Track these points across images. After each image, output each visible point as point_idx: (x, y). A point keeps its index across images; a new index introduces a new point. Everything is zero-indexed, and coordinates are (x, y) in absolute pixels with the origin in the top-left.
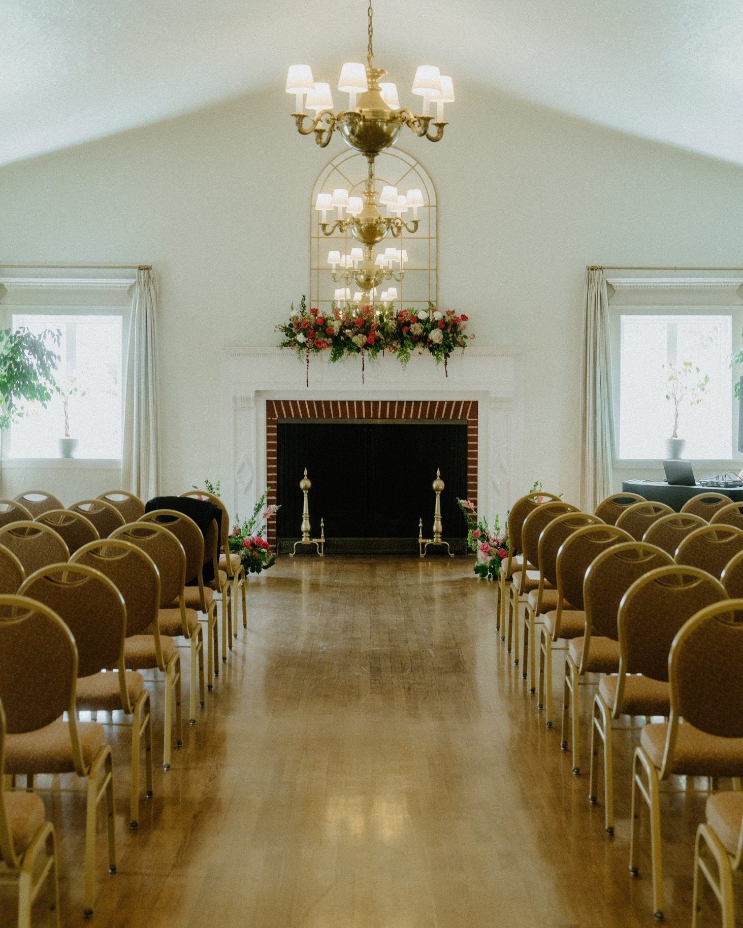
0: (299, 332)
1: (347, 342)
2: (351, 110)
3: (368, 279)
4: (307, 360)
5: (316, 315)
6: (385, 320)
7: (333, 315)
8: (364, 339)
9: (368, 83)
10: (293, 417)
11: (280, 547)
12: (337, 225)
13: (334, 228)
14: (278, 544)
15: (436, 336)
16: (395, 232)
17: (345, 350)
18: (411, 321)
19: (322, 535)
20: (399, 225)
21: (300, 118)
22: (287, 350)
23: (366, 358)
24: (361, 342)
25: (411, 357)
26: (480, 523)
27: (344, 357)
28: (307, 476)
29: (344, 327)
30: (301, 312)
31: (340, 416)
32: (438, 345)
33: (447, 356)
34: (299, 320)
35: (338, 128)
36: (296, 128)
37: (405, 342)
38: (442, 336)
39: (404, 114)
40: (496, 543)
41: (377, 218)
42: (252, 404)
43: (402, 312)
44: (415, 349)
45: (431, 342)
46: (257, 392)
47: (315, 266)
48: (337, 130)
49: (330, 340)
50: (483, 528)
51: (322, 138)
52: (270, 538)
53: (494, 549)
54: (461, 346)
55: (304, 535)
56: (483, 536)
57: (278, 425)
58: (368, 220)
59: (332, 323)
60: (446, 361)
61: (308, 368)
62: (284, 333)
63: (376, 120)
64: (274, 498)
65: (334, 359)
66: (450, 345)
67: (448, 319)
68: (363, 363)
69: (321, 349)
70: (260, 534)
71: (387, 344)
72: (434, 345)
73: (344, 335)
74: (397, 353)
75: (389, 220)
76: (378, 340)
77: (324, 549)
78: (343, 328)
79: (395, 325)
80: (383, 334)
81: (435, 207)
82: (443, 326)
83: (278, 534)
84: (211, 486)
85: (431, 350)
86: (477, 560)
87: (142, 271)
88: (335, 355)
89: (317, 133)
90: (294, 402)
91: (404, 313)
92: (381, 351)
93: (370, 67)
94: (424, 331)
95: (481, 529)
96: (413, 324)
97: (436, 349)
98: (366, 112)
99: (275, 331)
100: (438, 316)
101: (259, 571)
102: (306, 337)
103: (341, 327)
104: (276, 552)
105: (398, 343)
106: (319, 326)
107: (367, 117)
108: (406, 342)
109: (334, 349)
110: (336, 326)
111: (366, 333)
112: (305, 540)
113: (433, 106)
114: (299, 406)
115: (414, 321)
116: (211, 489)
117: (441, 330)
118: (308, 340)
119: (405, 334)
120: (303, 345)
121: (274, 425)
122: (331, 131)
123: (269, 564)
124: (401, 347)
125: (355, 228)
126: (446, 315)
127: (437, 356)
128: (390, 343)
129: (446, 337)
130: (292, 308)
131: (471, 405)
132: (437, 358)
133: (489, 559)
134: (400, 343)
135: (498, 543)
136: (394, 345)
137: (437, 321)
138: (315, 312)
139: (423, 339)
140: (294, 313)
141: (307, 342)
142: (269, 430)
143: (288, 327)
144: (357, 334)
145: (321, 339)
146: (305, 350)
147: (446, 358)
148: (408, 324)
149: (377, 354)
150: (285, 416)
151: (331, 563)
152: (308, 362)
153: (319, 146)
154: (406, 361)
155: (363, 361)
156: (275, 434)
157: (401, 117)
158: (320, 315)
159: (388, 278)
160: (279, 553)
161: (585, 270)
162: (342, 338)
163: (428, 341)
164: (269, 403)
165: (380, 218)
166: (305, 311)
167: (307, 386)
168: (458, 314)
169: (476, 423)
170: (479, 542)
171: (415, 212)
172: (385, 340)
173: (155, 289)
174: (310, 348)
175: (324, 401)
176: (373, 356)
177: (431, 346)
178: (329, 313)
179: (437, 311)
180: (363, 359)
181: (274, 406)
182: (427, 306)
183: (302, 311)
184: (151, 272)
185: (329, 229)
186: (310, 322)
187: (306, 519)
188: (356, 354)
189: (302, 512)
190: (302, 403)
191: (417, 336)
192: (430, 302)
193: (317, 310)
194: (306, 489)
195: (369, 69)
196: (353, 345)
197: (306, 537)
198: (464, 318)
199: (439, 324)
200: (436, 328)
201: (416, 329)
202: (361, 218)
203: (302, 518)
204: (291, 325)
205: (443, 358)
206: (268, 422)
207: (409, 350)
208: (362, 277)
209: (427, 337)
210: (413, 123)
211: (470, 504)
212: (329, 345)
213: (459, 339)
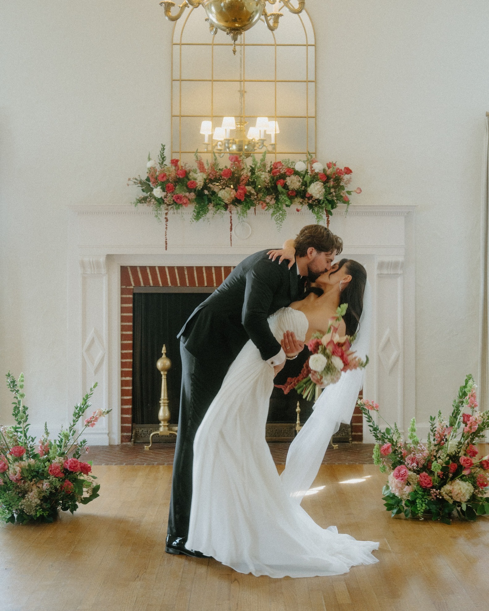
0: (156, 186)
1: (213, 197)
4: (166, 218)
5: (176, 167)
6: (257, 172)
7: (196, 167)
8: (232, 193)
10: (152, 284)
11: (136, 435)
14: (134, 432)
15: (316, 190)
17: (211, 207)
18: (287, 174)
22: (143, 207)
23: (235, 217)
24: (229, 197)
25: (287, 215)
27: (209, 215)
28: (166, 354)
29: (209, 180)
30: (159, 163)
31: (206, 284)
32: (319, 201)
33: (329, 213)
34: (157, 173)
37: (280, 198)
38: (324, 190)
40: (415, 464)
42: (103, 271)
43: (276, 164)
44: (292, 206)
45: (311, 197)
46: (109, 257)
47: (176, 112)
49: (192, 195)
50: (395, 440)
52: (124, 425)
53: (414, 475)
54: (345, 203)
55: (162, 424)
56: (394, 451)
57: (134, 294)
59: (195, 176)
60: (328, 219)
61: (166, 228)
62: (139, 187)
64: (129, 378)
65: (198, 216)
66: (333, 200)
67: (329, 172)
68: (231, 223)
69: (181, 205)
71: (259, 200)
72: (314, 201)
73: (209, 189)
74: (271, 211)
76: (248, 196)
78: (207, 181)
79: (268, 178)
80: (254, 188)
81: (314, 43)
82: (325, 179)
83: (134, 420)
84: (13, 382)
85: (311, 206)
88: (198, 213)
90: (152, 268)
91: (278, 165)
92: (252, 208)
94: (302, 185)
95: (392, 441)
96: (289, 177)
97: (316, 205)
99: (128, 185)
100: (318, 167)
102: (164, 191)
103: (205, 180)
104: (131, 441)
105: (272, 198)
106: (179, 179)
108: (283, 197)
109: (197, 206)
110: (199, 178)
111: (235, 187)
112: (163, 429)
114: (158, 273)
115: (291, 173)
116: (13, 386)
117: (322, 184)
118: (167, 195)
119: (280, 187)
120: (160, 201)
121: (129, 294)
123: (91, 496)
124: (276, 203)
126: (327, 168)
127: (318, 213)
128: (263, 198)
129: (328, 192)
130: (149, 158)
132: (317, 217)
133: (408, 489)
134: (275, 199)
136: (268, 201)
137: (317, 174)
138: (175, 162)
139: (302, 194)
140: (149, 164)
141: (165, 197)
142: (123, 301)
143: (143, 180)
144: (224, 188)
145: (183, 194)
146: (163, 207)
147: (328, 216)
148: (283, 177)
149: (248, 211)
150: (142, 284)
152: (167, 221)
154: (282, 220)
155: (231, 220)
156: (131, 305)
158: (181, 166)
160: (134, 443)
162: (206, 192)
163: (307, 195)
164: (124, 270)
166: (165, 163)
167: (166, 249)
168: (341, 166)
172: (257, 195)
174: (170, 205)
175: (187, 267)
176: (243, 214)
177: (310, 202)
178: (193, 165)
179: (317, 162)
180: (231, 217)
181: (130, 272)
182: (304, 158)
183: (161, 162)
186: (169, 175)
187: (164, 406)
188: (223, 211)
189: (160, 396)
190: (162, 269)
191: (293, 190)
192: (308, 153)
193: (178, 161)
194: (164, 370)
196: (220, 200)
197: (164, 426)
198: (348, 171)
199: (319, 176)
200: (317, 180)
201: (294, 182)
203: (160, 404)
204: (148, 179)
205: (324, 217)
206: (123, 292)
207: (284, 207)
209: (305, 191)
212: (191, 201)
213: (342, 195)
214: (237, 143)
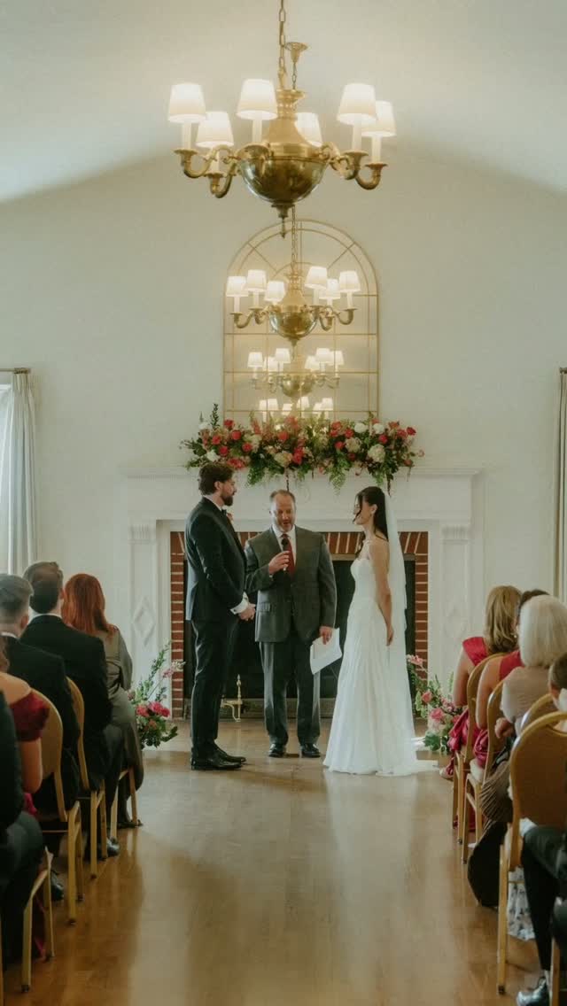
0: (210, 450)
1: (268, 461)
2: (254, 143)
3: (296, 386)
5: (230, 429)
6: (314, 434)
7: (250, 428)
8: (288, 457)
9: (279, 109)
12: (251, 316)
13: (249, 318)
15: (376, 453)
16: (325, 324)
17: (266, 470)
18: (347, 435)
19: (239, 696)
20: (330, 315)
21: (187, 155)
23: (291, 480)
24: (285, 461)
25: (346, 478)
26: (431, 683)
27: (265, 478)
29: (265, 443)
30: (212, 424)
32: (379, 464)
33: (390, 477)
34: (210, 434)
35: (239, 171)
36: (182, 169)
37: (338, 460)
38: (384, 453)
39: (326, 151)
40: (450, 708)
41: (300, 306)
42: (153, 537)
43: (335, 424)
44: (351, 469)
45: (371, 460)
46: (159, 523)
47: (229, 368)
48: (238, 174)
49: (248, 459)
50: (435, 689)
51: (220, 187)
52: (175, 700)
53: (448, 716)
54: (407, 465)
56: (434, 699)
58: (290, 308)
59: (250, 438)
60: (389, 484)
62: (192, 450)
63: (289, 158)
64: (181, 650)
65: (253, 481)
66: (394, 464)
67: (390, 432)
70: (159, 698)
71: (316, 464)
72: (374, 465)
73: (264, 452)
74: (330, 474)
75: (317, 308)
76: (305, 459)
77: (242, 712)
78: (263, 443)
79: (326, 440)
80: (312, 451)
81: (376, 293)
82: (385, 441)
83: (185, 694)
85: (371, 470)
86: (427, 728)
87: (18, 375)
88: (254, 477)
89: (212, 179)
91: (338, 425)
92: (310, 472)
93: (282, 87)
94: (362, 447)
95: (432, 690)
96: (348, 438)
97: (376, 469)
98: (276, 147)
99: (182, 449)
100: (379, 428)
101: (157, 744)
102: (218, 454)
103: (261, 442)
104: (183, 716)
105: (330, 462)
106: (233, 441)
107: (277, 154)
108: (341, 461)
109: (252, 469)
110: (254, 441)
111: (291, 450)
113: (367, 142)
115: (350, 435)
117: (383, 446)
119: (338, 451)
121: (178, 562)
122: (231, 176)
123: (170, 735)
124: (335, 466)
125: (275, 319)
126: (389, 428)
127: (378, 476)
128: (321, 462)
129: (388, 454)
130: (202, 420)
131: (419, 537)
132: (377, 479)
133: (442, 727)
134: (333, 462)
135: (453, 709)
136: (326, 464)
137: (378, 436)
138: (229, 424)
139: (361, 457)
140: (203, 426)
141: (219, 460)
142: (173, 569)
143: (195, 441)
144: (280, 451)
145: (237, 457)
147: (389, 481)
148: (342, 438)
149: (305, 475)
151: (249, 731)
153: (214, 196)
154: (341, 484)
155: (287, 484)
157: (322, 154)
158: (235, 428)
159: (321, 384)
161: (559, 372)
162: (262, 456)
163: (367, 458)
164: (174, 536)
165: (305, 306)
166: (218, 423)
168: (404, 427)
169: (425, 559)
170: (430, 707)
171: (350, 298)
172: (314, 458)
173: (33, 396)
176: (300, 478)
177: (370, 465)
178: (247, 426)
179: (378, 422)
180: (287, 480)
182: (366, 417)
184: (29, 375)
185: (242, 321)
186: (223, 437)
188: (280, 475)
191: (352, 453)
192: (370, 412)
193: (231, 422)
195: (280, 90)
196: (276, 464)
198: (412, 431)
199: (380, 438)
200: (377, 443)
201: (353, 445)
202: (282, 306)
204: (200, 440)
205: (385, 480)
206: (173, 559)
207: (344, 471)
208: (289, 383)
209: (365, 454)
210: (339, 161)
211: (418, 660)
212: (246, 465)
213: (404, 457)
214: (292, 379)
